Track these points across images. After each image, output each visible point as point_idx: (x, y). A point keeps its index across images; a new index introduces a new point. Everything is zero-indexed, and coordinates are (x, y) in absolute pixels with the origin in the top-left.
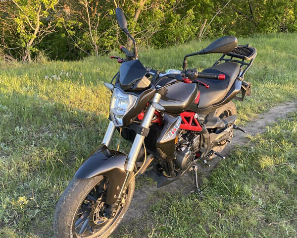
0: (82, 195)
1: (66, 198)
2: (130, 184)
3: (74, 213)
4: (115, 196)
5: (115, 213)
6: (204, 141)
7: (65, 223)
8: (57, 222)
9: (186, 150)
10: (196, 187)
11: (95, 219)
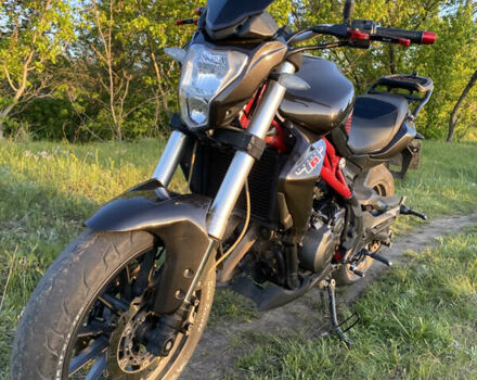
0: (99, 272)
1: (55, 278)
2: (206, 287)
3: (72, 320)
4: (178, 293)
5: (173, 342)
6: (352, 224)
7: (45, 345)
8: (22, 345)
9: (324, 230)
10: (334, 324)
11: (121, 355)
